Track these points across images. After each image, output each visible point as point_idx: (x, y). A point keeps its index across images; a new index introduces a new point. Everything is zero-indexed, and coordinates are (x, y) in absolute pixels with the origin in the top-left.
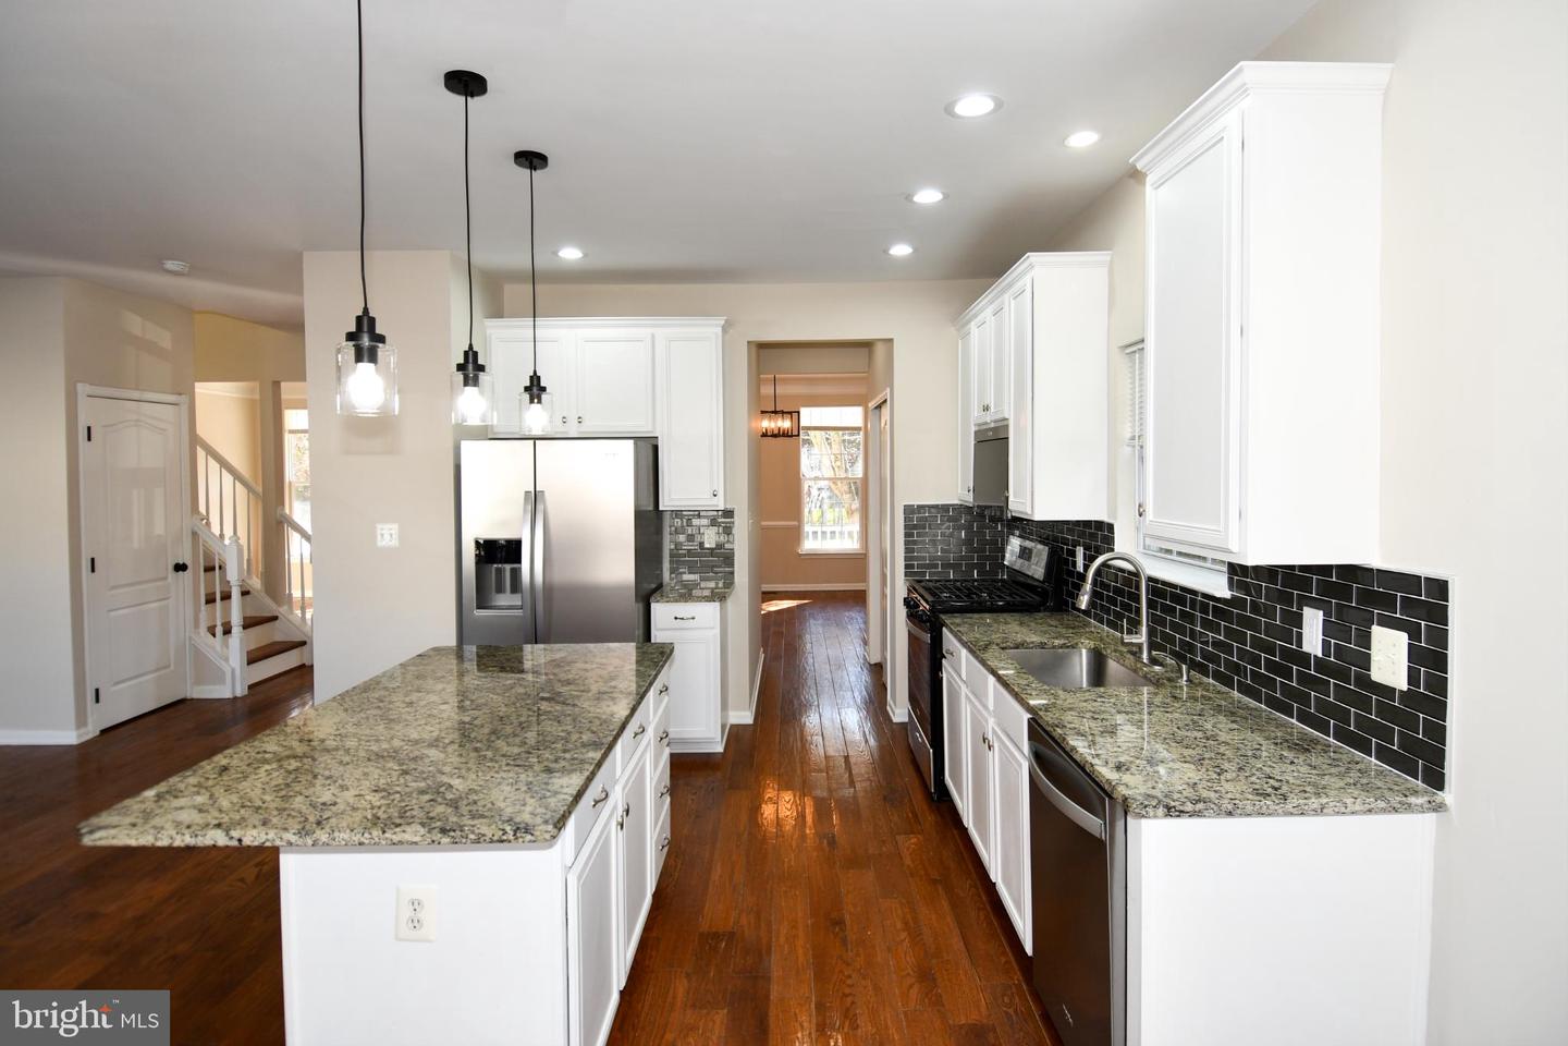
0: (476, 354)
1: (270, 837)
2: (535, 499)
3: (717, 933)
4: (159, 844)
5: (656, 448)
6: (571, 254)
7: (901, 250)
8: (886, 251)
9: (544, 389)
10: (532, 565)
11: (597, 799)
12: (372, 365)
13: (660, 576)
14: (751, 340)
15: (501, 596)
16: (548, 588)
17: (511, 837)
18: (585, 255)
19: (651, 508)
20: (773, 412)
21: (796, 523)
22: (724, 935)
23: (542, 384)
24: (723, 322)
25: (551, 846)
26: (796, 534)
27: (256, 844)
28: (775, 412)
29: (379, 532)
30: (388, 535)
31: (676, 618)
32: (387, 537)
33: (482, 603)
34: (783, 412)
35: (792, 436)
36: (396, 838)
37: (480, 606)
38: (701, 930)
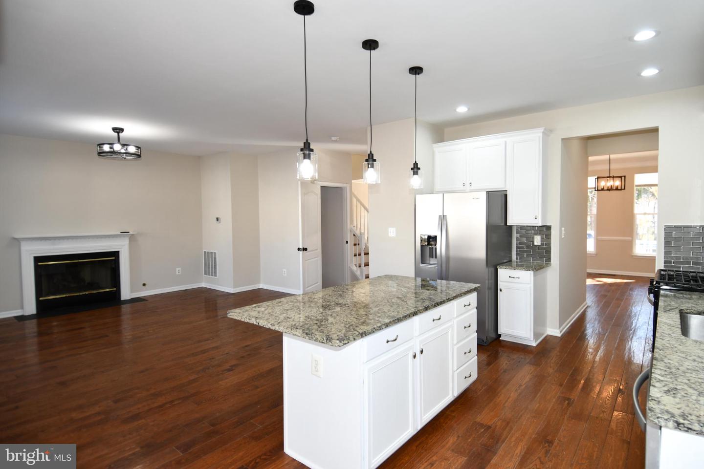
0: (373, 155)
1: (265, 324)
2: (443, 218)
3: (483, 424)
4: (242, 320)
5: (506, 196)
6: (462, 110)
7: (650, 72)
8: (639, 75)
9: (419, 169)
10: (440, 247)
11: (389, 340)
12: (309, 160)
13: (511, 257)
14: (563, 138)
15: (431, 259)
16: (448, 258)
17: (325, 342)
18: (469, 109)
19: (503, 224)
20: (608, 177)
21: (630, 238)
22: (485, 426)
23: (419, 167)
24: (542, 130)
25: (339, 350)
26: (630, 245)
27: (262, 325)
28: (610, 177)
29: (390, 231)
30: (392, 232)
31: (510, 277)
32: (392, 233)
33: (423, 261)
34: (614, 177)
35: (621, 190)
36: (295, 333)
37: (422, 262)
38: (477, 420)
